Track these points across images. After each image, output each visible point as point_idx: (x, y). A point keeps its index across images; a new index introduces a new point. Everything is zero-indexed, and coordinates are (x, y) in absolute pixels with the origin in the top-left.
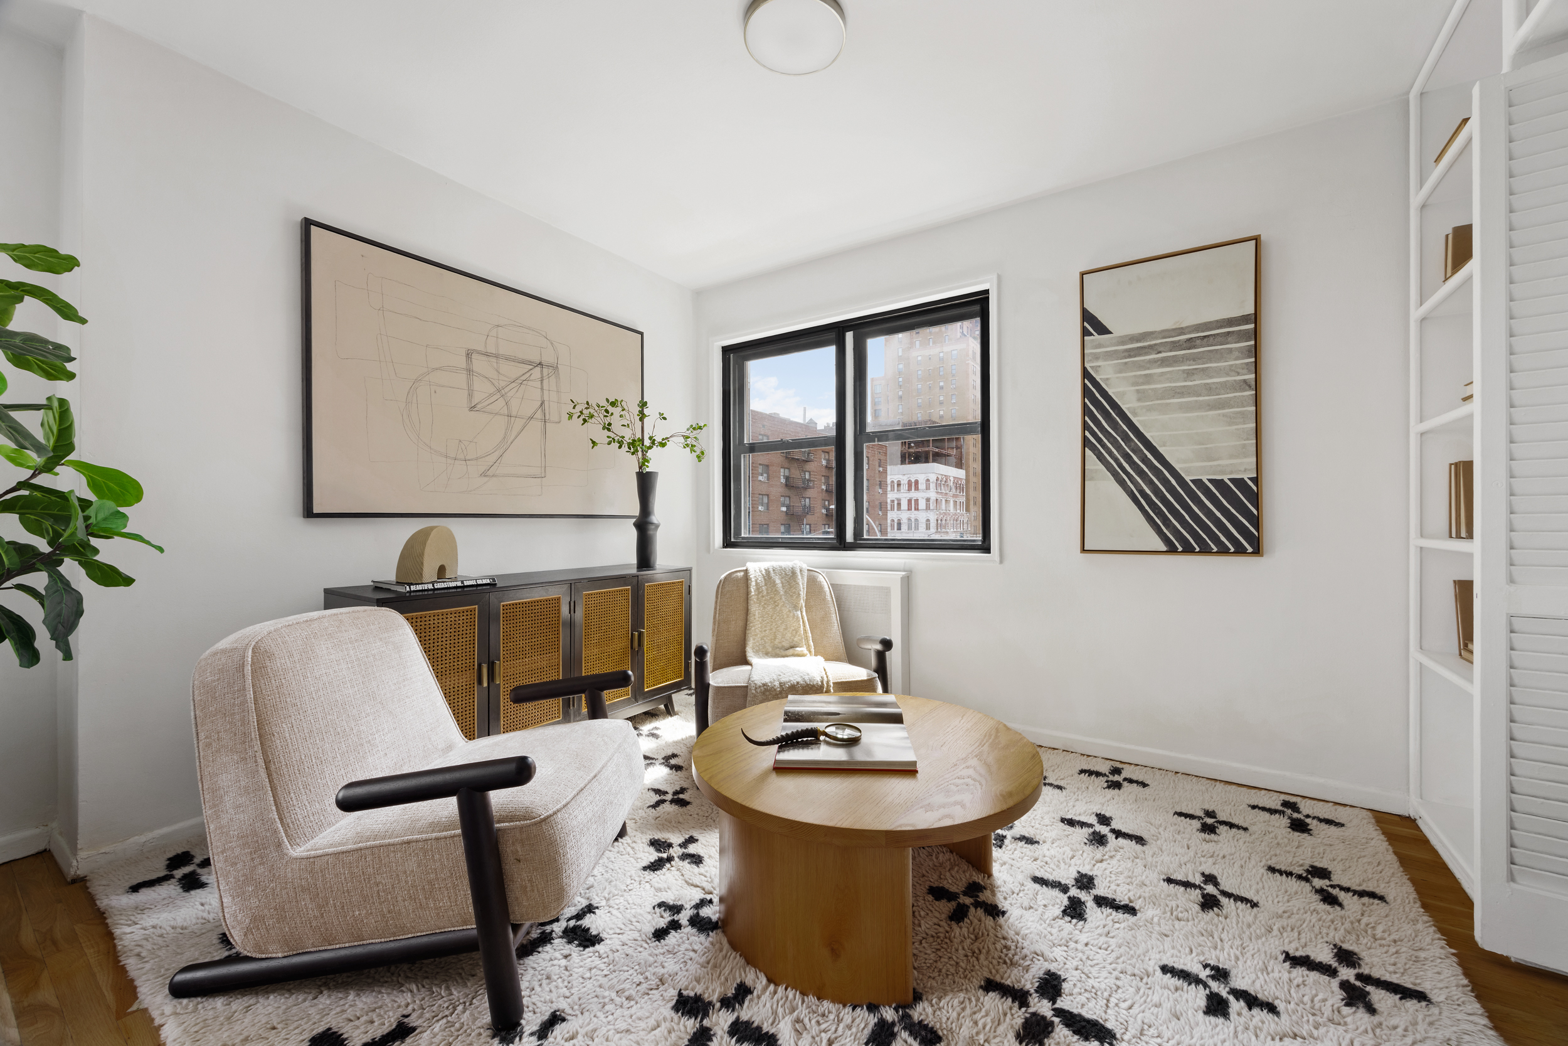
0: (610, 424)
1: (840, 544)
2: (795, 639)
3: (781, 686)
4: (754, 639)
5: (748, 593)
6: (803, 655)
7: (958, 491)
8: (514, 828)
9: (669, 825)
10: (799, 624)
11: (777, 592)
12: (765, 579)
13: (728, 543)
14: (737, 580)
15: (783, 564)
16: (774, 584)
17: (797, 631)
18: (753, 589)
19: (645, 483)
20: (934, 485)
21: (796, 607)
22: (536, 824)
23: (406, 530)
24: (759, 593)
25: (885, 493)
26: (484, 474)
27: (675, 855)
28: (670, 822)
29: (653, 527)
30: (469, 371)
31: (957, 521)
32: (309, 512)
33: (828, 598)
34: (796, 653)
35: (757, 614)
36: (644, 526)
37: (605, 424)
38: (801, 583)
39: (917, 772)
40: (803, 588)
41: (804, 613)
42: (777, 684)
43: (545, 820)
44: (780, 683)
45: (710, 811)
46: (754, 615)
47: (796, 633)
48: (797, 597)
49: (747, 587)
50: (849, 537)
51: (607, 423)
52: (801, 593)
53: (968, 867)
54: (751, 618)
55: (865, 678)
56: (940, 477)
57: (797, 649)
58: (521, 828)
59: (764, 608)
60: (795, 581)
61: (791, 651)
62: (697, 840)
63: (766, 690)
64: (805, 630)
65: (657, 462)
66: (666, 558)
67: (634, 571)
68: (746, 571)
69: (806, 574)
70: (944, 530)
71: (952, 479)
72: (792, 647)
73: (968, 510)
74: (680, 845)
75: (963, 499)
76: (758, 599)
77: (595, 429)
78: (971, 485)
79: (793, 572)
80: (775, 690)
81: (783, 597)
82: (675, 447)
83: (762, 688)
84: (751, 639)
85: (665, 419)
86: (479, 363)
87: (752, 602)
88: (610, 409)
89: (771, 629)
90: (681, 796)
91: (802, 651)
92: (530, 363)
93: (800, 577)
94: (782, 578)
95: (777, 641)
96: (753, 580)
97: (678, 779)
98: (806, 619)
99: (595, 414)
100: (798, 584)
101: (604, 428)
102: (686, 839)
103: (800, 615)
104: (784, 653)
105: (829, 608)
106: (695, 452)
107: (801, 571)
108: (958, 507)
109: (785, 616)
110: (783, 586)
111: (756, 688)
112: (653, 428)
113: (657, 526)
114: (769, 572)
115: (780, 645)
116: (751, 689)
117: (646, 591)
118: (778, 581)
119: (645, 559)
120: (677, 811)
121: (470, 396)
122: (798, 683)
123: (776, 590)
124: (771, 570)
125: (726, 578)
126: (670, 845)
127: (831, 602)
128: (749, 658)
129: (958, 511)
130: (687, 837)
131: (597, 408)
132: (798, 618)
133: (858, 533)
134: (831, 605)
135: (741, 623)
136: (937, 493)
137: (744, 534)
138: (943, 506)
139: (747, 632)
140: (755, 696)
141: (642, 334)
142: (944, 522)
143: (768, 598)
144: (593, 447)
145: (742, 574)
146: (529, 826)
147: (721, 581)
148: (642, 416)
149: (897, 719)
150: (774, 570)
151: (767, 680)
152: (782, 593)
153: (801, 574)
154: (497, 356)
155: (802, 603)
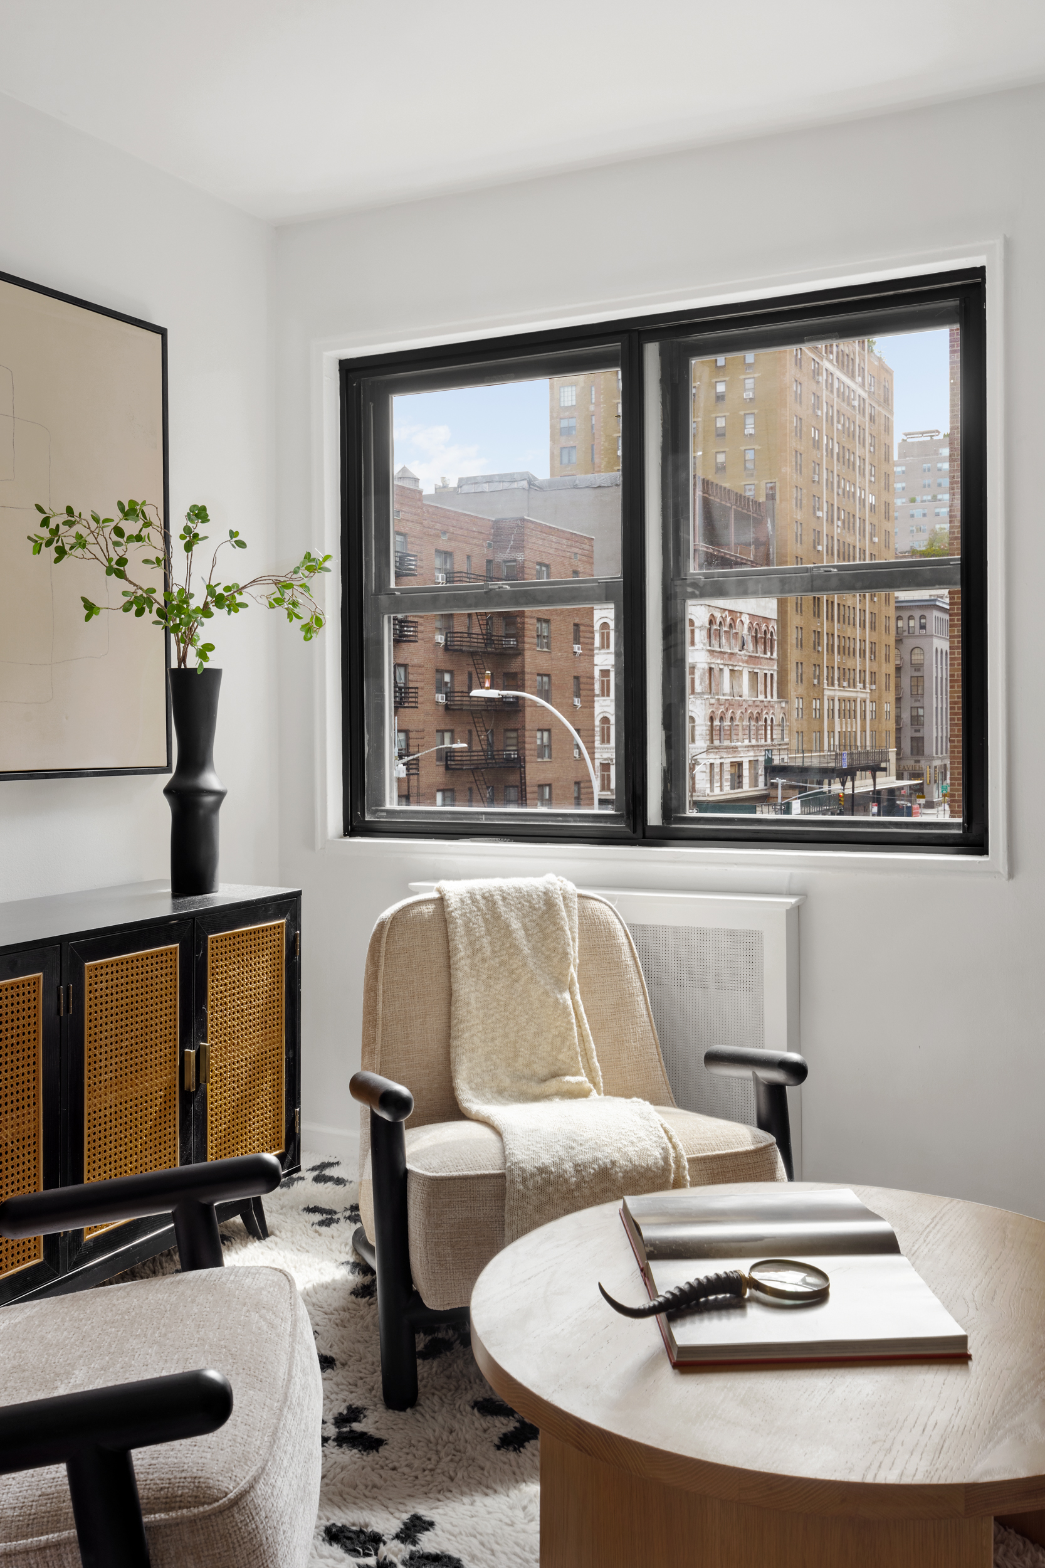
0: (122, 561)
1: (634, 831)
2: (561, 1057)
3: (577, 1171)
4: (470, 1060)
5: (448, 952)
6: (582, 1094)
7: (761, 648)
8: (177, 1523)
9: (354, 1493)
10: (569, 1022)
11: (514, 948)
12: (486, 921)
13: (363, 826)
14: (421, 924)
15: (525, 883)
16: (508, 932)
17: (564, 1037)
18: (459, 943)
19: (190, 694)
20: (705, 633)
21: (560, 982)
22: (221, 1511)
24: (475, 952)
25: (590, 653)
27: (395, 1560)
28: (355, 1487)
29: (209, 799)
31: (757, 719)
33: (627, 957)
34: (565, 1088)
35: (473, 1001)
36: (188, 793)
37: (109, 560)
38: (567, 928)
39: (969, 1357)
40: (573, 939)
41: (578, 997)
42: (568, 1166)
43: (236, 1502)
44: (576, 1166)
45: (434, 1458)
46: (468, 1004)
47: (563, 1042)
48: (560, 961)
49: (447, 938)
50: (654, 815)
51: (116, 558)
52: (570, 950)
53: (1024, 1543)
54: (460, 1011)
55: (751, 1147)
56: (718, 615)
57: (568, 1078)
58: (193, 1521)
59: (488, 986)
60: (555, 924)
61: (553, 1085)
62: (431, 1524)
63: (547, 1182)
64: (582, 1034)
69: (575, 904)
70: (726, 743)
71: (746, 619)
72: (555, 1075)
73: (782, 695)
74: (397, 1537)
75: (773, 669)
76: (473, 966)
78: (792, 637)
79: (548, 903)
80: (566, 1181)
81: (530, 962)
83: (538, 1178)
84: (464, 1058)
85: (241, 544)
87: (460, 974)
89: (506, 1036)
90: (357, 1426)
91: (579, 1083)
93: (564, 914)
94: (524, 916)
95: (521, 1061)
96: (459, 921)
97: (336, 1389)
98: (582, 1009)
99: (91, 539)
100: (561, 929)
101: (110, 571)
102: (405, 1524)
103: (570, 1002)
104: (537, 1089)
105: (628, 981)
106: (298, 617)
107: (565, 898)
108: (761, 687)
109: (536, 1004)
110: (527, 935)
111: (524, 1180)
114: (494, 903)
115: (527, 1072)
116: (513, 1182)
117: (210, 952)
118: (516, 925)
119: (193, 872)
120: (360, 1463)
122: (613, 1163)
123: (513, 946)
124: (498, 898)
125: (395, 918)
126: (376, 1539)
127: (632, 969)
128: (466, 1105)
129: (761, 697)
130: (405, 1517)
131: (93, 525)
132: (565, 1007)
133: (670, 809)
134: (634, 976)
135: (436, 1023)
136: (711, 652)
137: (391, 802)
138: (726, 687)
139: (454, 1043)
140: (524, 1196)
141: (162, 332)
142: (727, 723)
143: (495, 962)
144: (88, 618)
145: (431, 908)
146: (207, 1517)
147: (382, 925)
149: (886, 1245)
150: (504, 899)
151: (546, 1159)
152: (526, 951)
153: (566, 906)
155: (573, 972)
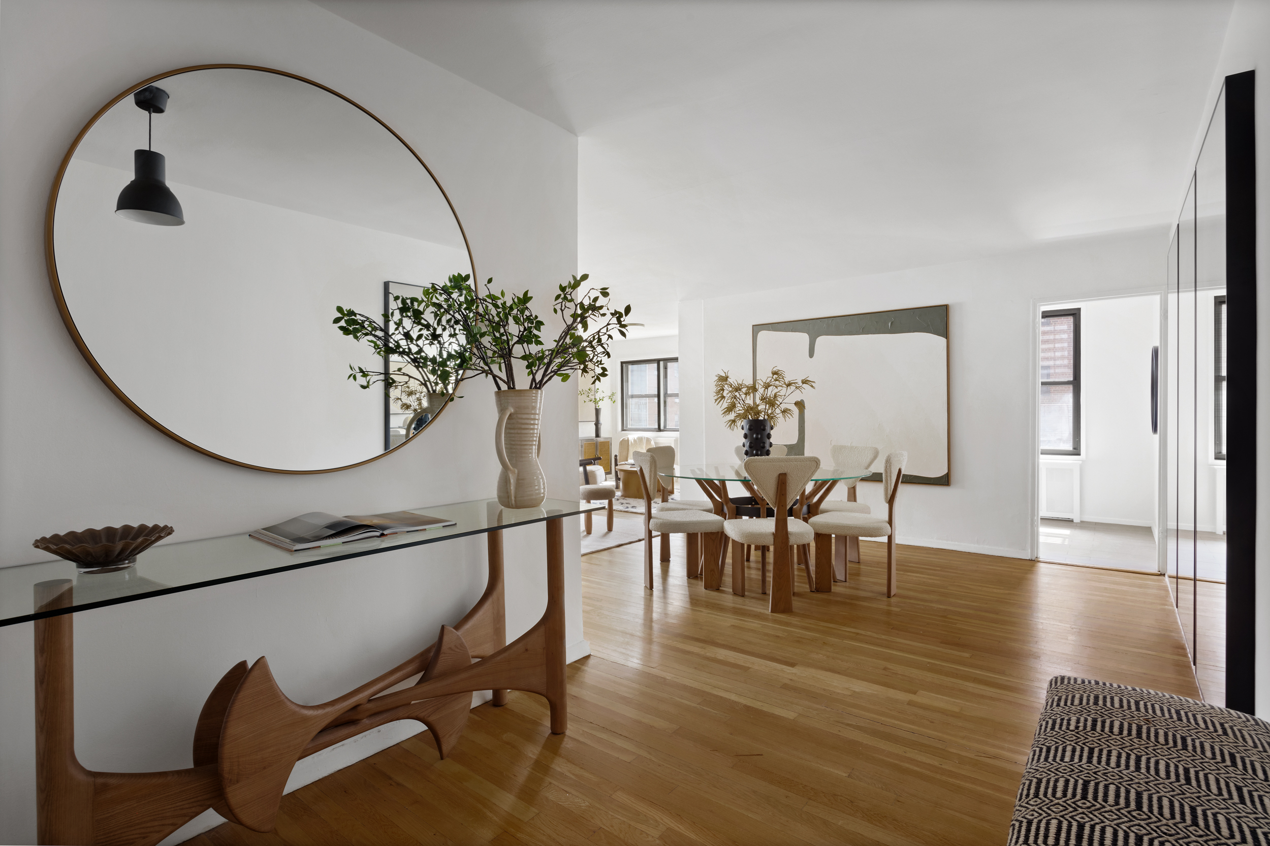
1: (659, 430)
5: (628, 444)
11: (636, 444)
12: (634, 440)
13: (623, 430)
14: (625, 440)
16: (636, 442)
18: (630, 443)
19: (597, 412)
36: (597, 424)
49: (628, 442)
50: (662, 427)
65: (601, 405)
66: (604, 434)
67: (595, 438)
68: (628, 438)
82: (607, 400)
94: (639, 440)
96: (630, 441)
110: (638, 442)
112: (598, 396)
113: (601, 423)
117: (598, 444)
119: (597, 435)
125: (622, 440)
133: (665, 427)
147: (620, 441)
148: (597, 393)
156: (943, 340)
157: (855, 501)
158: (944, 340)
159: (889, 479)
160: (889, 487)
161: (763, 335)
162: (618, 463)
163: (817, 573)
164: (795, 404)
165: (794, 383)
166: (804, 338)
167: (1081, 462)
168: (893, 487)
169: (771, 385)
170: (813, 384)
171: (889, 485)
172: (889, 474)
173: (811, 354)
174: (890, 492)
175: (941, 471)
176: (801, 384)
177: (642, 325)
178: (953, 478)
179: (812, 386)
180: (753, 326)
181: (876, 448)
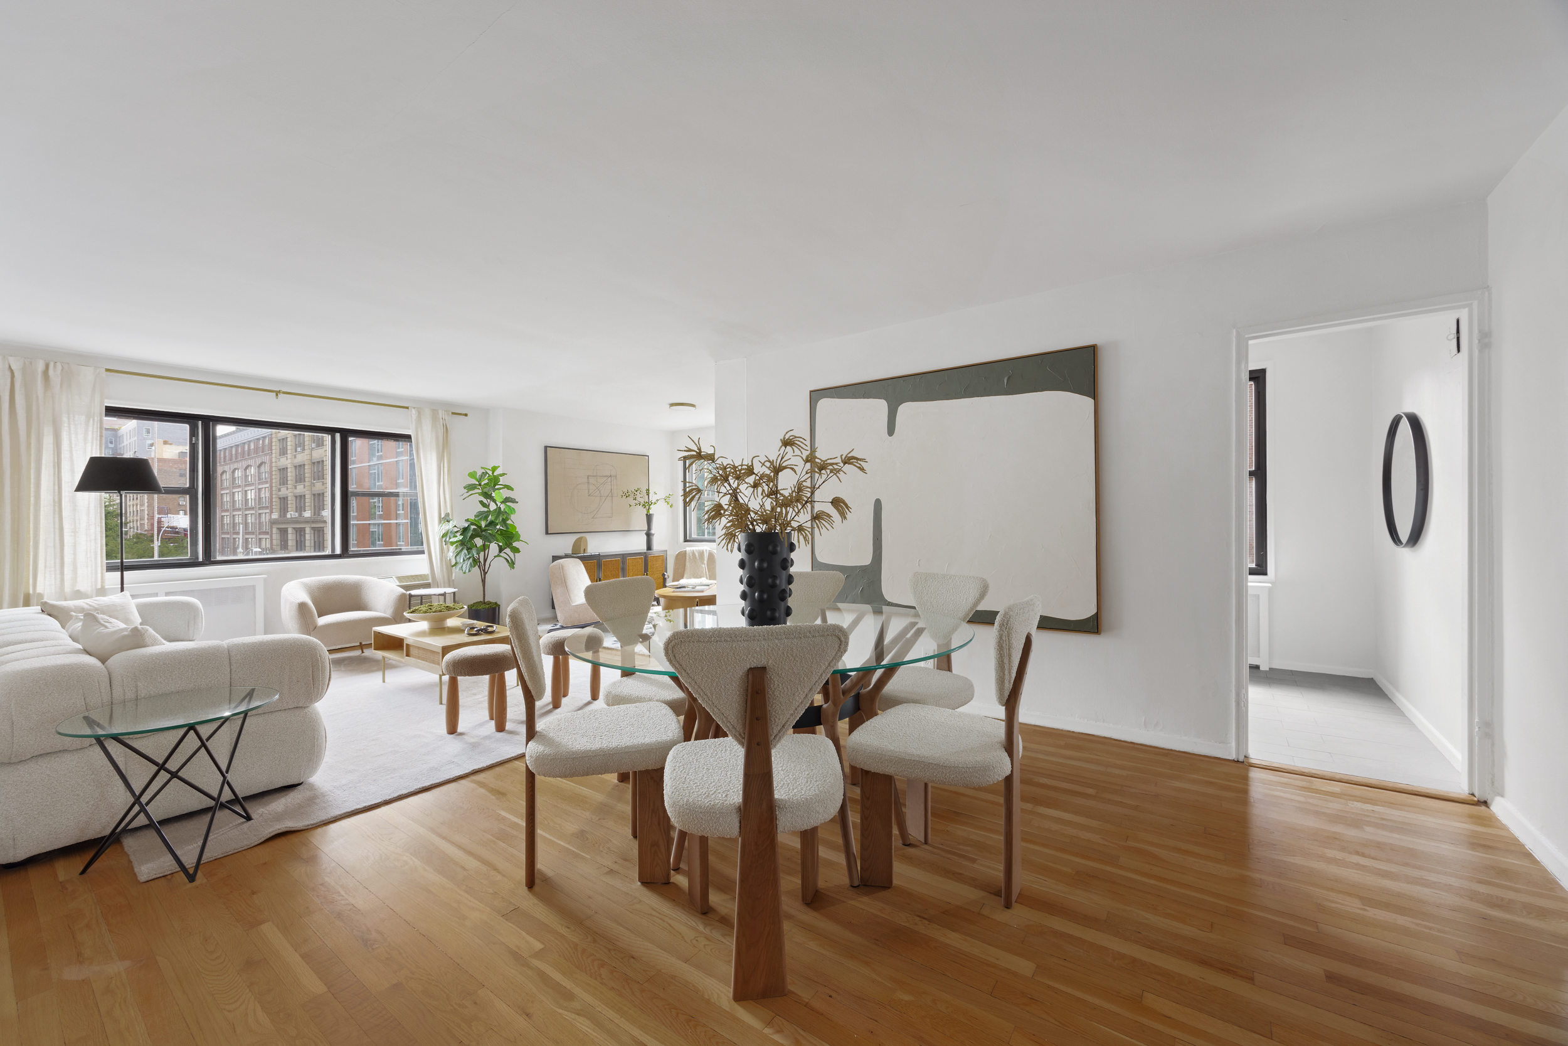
2: (702, 575)
5: (685, 559)
10: (704, 570)
11: (697, 556)
12: (695, 553)
13: (686, 540)
14: (686, 553)
15: (700, 548)
17: (702, 572)
18: (687, 558)
19: (649, 518)
21: (703, 563)
23: (574, 537)
24: (691, 558)
26: (593, 518)
29: (652, 535)
30: (588, 483)
32: (547, 533)
35: (688, 564)
41: (706, 566)
48: (703, 560)
49: (685, 556)
51: (635, 498)
54: (686, 567)
59: (692, 563)
64: (706, 572)
65: (654, 510)
66: (657, 546)
67: (646, 551)
68: (690, 550)
69: (708, 551)
72: (701, 577)
76: (689, 560)
77: (630, 500)
79: (703, 551)
82: (661, 504)
84: (686, 574)
86: (592, 480)
87: (687, 561)
88: (636, 493)
89: (693, 571)
91: (704, 578)
92: (607, 476)
95: (695, 575)
96: (692, 553)
98: (706, 568)
99: (631, 494)
101: (634, 500)
103: (704, 567)
104: (697, 578)
107: (706, 550)
109: (699, 567)
112: (653, 498)
113: (654, 534)
114: (697, 551)
117: (650, 558)
119: (649, 547)
121: (589, 492)
124: (694, 550)
131: (631, 492)
135: (682, 569)
137: (692, 537)
139: (684, 572)
141: (648, 457)
143: (694, 558)
144: (630, 507)
147: (680, 553)
148: (648, 495)
154: (596, 476)
155: (706, 562)
156: (1089, 402)
157: (949, 669)
158: (1091, 401)
159: (1006, 661)
160: (1007, 677)
161: (824, 404)
162: (667, 585)
163: (863, 848)
164: (832, 503)
165: (832, 464)
166: (880, 406)
167: (1270, 585)
168: (1014, 675)
169: (785, 468)
170: (862, 463)
171: (1006, 672)
172: (1006, 651)
173: (891, 430)
174: (1008, 686)
175: (1084, 610)
176: (842, 465)
177: (693, 406)
178: (1105, 621)
179: (862, 469)
180: (811, 392)
181: (984, 580)
